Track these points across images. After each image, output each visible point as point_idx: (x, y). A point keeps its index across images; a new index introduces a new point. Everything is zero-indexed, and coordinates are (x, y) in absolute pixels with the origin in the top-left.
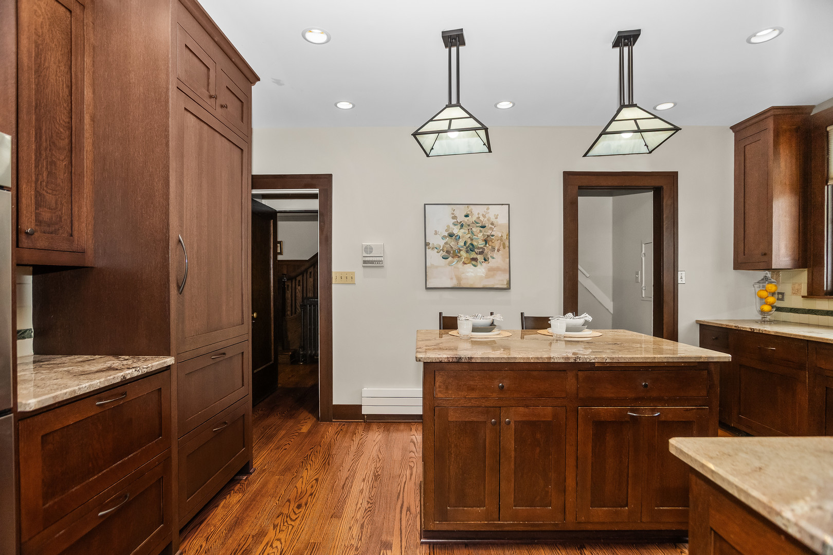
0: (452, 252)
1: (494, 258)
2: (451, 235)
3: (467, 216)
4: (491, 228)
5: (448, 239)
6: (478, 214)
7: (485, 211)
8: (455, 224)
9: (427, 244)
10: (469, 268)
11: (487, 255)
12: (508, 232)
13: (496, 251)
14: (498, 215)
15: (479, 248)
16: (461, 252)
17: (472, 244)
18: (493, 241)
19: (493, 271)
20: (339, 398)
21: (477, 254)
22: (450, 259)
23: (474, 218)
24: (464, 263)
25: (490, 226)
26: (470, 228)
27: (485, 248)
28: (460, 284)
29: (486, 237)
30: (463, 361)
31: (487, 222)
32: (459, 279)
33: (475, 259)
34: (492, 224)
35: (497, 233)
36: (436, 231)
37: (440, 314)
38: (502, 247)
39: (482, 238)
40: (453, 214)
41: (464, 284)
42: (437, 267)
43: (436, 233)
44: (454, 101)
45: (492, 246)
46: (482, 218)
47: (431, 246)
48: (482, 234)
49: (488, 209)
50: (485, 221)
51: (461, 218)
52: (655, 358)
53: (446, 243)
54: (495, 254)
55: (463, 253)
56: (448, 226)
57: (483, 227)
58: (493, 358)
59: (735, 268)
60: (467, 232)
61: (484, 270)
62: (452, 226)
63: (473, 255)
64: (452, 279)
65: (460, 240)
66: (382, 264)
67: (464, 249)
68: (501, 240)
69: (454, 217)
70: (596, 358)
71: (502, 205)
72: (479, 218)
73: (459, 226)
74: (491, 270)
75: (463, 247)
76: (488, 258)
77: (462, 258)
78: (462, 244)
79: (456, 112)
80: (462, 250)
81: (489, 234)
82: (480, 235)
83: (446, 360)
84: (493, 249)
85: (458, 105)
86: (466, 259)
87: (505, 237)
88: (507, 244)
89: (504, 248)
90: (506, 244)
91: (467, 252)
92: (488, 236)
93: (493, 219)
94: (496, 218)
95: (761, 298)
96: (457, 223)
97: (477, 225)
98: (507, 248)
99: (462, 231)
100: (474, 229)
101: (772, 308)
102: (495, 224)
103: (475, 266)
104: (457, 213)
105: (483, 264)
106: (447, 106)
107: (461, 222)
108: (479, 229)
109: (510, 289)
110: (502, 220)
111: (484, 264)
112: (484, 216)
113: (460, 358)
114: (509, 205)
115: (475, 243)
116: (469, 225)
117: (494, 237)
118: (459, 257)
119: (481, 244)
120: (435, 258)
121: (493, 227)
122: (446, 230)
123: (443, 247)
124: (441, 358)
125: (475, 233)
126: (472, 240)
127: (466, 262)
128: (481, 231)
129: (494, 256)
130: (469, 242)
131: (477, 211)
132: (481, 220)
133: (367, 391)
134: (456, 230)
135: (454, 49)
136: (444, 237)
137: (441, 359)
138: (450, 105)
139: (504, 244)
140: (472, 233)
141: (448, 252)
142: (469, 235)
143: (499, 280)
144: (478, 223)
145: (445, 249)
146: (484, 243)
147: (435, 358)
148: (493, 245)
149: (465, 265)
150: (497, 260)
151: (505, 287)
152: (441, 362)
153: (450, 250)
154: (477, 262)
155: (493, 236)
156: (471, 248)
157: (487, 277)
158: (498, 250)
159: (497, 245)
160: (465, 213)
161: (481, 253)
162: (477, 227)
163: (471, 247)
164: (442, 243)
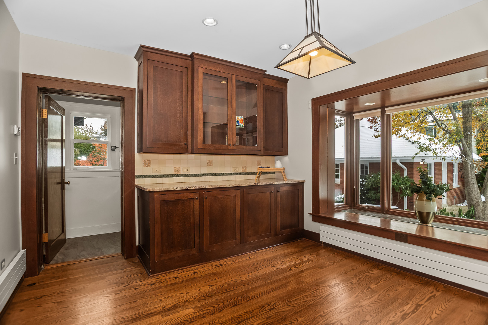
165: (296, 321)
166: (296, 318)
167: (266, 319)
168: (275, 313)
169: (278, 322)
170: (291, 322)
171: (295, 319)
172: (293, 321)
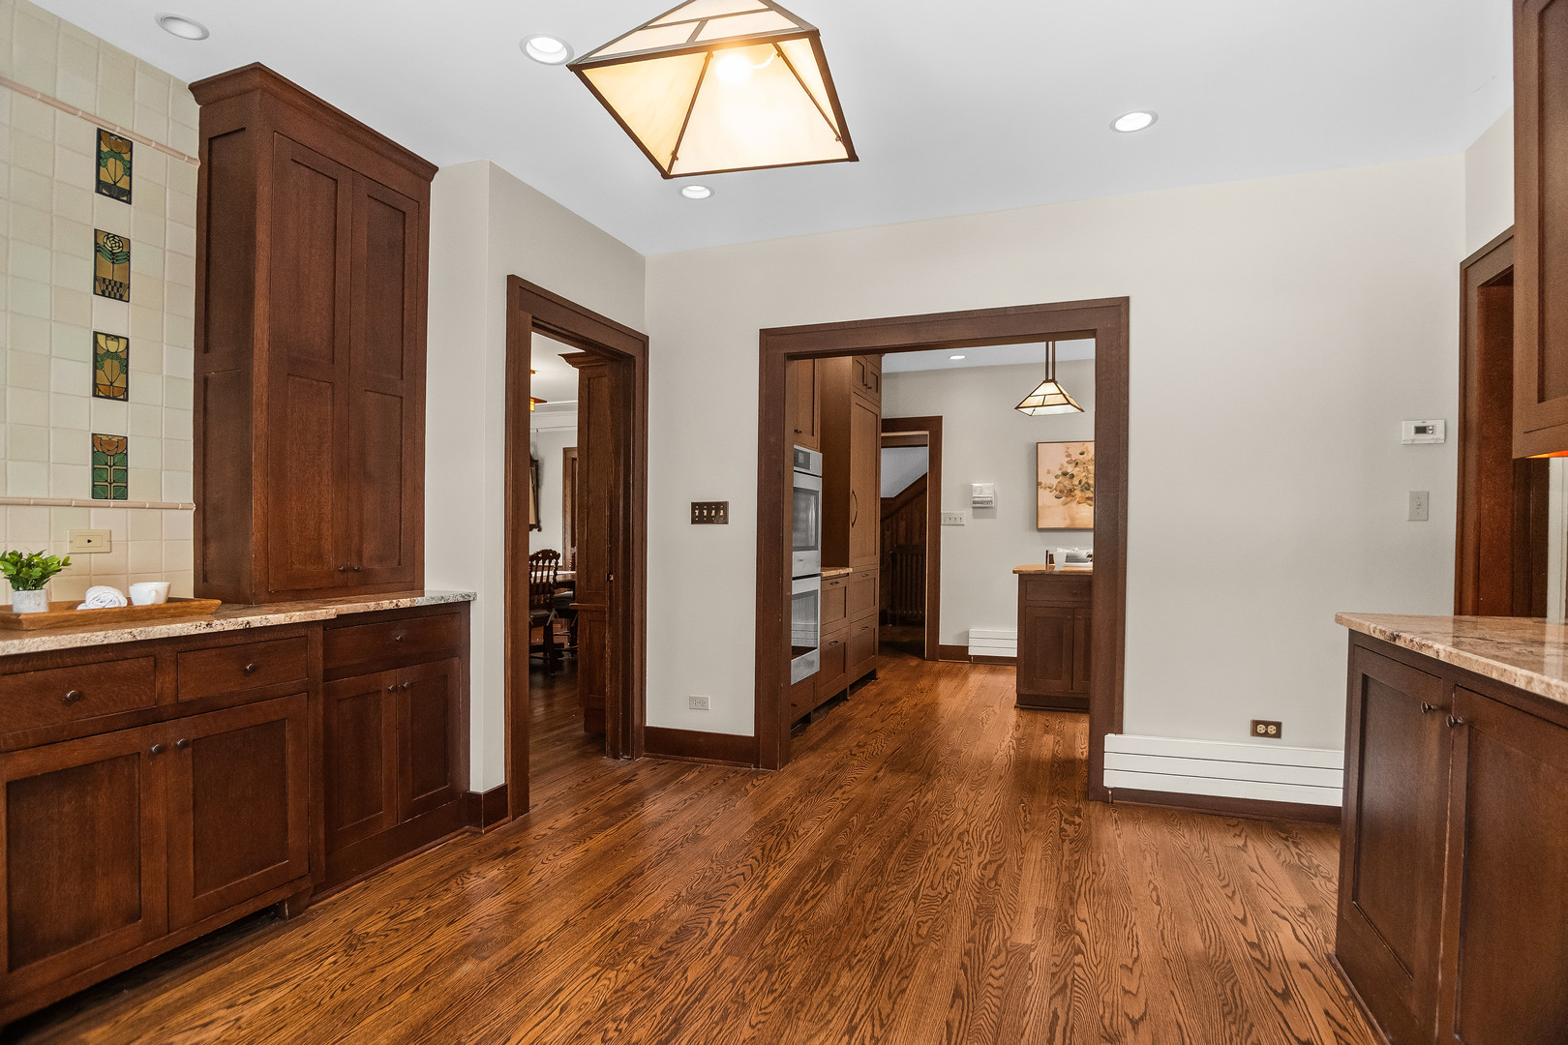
0: (1065, 492)
2: (1065, 474)
3: (1082, 454)
5: (1061, 478)
8: (1068, 462)
9: (1038, 484)
10: (1084, 507)
17: (1087, 483)
20: (946, 638)
21: (1092, 492)
22: (1063, 498)
23: (1090, 456)
24: (1079, 503)
28: (1074, 524)
32: (1072, 519)
33: (1090, 498)
40: (1067, 452)
41: (1078, 524)
42: (1049, 507)
43: (1049, 472)
44: (1050, 378)
47: (1042, 485)
51: (1076, 456)
53: (1060, 482)
55: (1078, 493)
56: (1062, 465)
60: (1082, 470)
62: (1066, 464)
63: (1089, 494)
64: (1065, 519)
65: (1075, 479)
66: (991, 503)
67: (1079, 488)
69: (1069, 456)
73: (1073, 465)
77: (1077, 498)
78: (1077, 483)
79: (1050, 388)
80: (1077, 489)
85: (1053, 380)
86: (1081, 498)
91: (1082, 491)
96: (1071, 462)
99: (1077, 469)
100: (1089, 467)
103: (1090, 505)
104: (1071, 452)
106: (1044, 382)
107: (1076, 460)
115: (1090, 482)
116: (1084, 463)
118: (1073, 496)
120: (1047, 498)
122: (1060, 469)
123: (1057, 486)
133: (974, 631)
134: (1070, 469)
135: (1050, 343)
136: (1056, 477)
138: (1047, 381)
141: (1061, 491)
145: (1058, 489)
153: (1063, 489)
164: (1055, 482)
165: (753, 1023)
166: (758, 1030)
167: (836, 994)
168: (831, 1021)
169: (797, 1001)
170: (766, 1014)
171: (759, 1026)
172: (763, 1018)
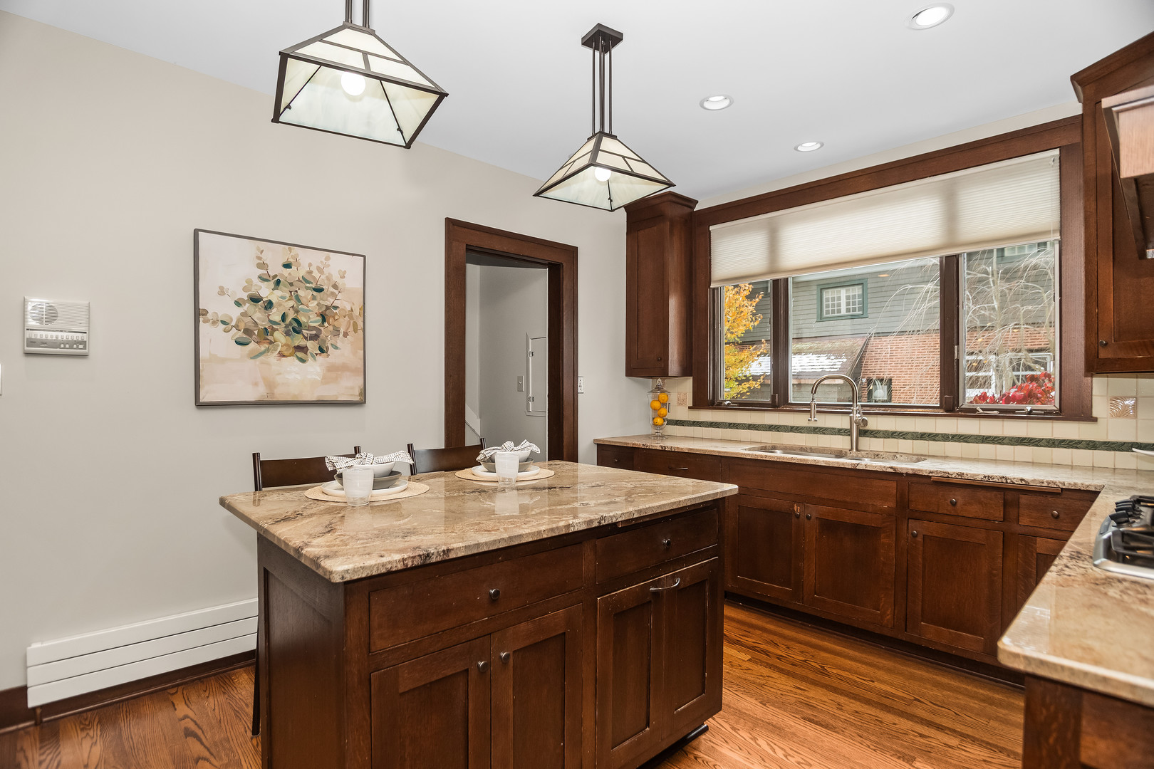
0: (256, 332)
1: (336, 348)
2: (255, 300)
3: (287, 266)
4: (333, 294)
5: (247, 307)
6: (310, 265)
7: (321, 262)
8: (262, 279)
9: (201, 312)
10: (292, 363)
11: (324, 341)
12: (362, 304)
13: (341, 335)
14: (344, 272)
15: (309, 328)
16: (276, 334)
17: (296, 320)
18: (336, 318)
19: (334, 371)
21: (306, 338)
22: (253, 345)
23: (302, 272)
24: (282, 355)
25: (332, 289)
26: (293, 289)
27: (322, 328)
28: (273, 394)
29: (324, 308)
30: (434, 560)
31: (326, 281)
32: (270, 385)
33: (303, 349)
34: (335, 286)
35: (343, 303)
36: (221, 288)
37: (255, 456)
38: (351, 329)
39: (316, 311)
40: (259, 258)
41: (280, 395)
42: (223, 360)
43: (222, 292)
45: (334, 326)
46: (316, 274)
47: (209, 316)
48: (316, 303)
49: (328, 259)
50: (322, 281)
51: (276, 269)
52: (680, 501)
53: (244, 314)
54: (340, 341)
55: (279, 336)
56: (249, 282)
57: (320, 290)
58: (486, 543)
59: (627, 375)
60: (288, 295)
61: (318, 369)
62: (256, 281)
63: (299, 340)
64: (256, 384)
65: (274, 310)
66: (85, 348)
67: (281, 327)
68: (351, 317)
69: (262, 265)
70: (623, 514)
71: (353, 255)
72: (310, 272)
73: (271, 284)
74: (332, 369)
75: (279, 324)
76: (327, 348)
77: (278, 345)
78: (277, 318)
80: (277, 330)
81: (328, 304)
82: (313, 304)
83: (400, 566)
84: (336, 332)
86: (285, 348)
87: (357, 312)
88: (360, 324)
89: (355, 331)
90: (359, 326)
91: (287, 334)
92: (327, 308)
93: (336, 278)
94: (343, 277)
95: (655, 410)
96: (267, 277)
97: (308, 285)
98: (360, 332)
99: (278, 293)
100: (301, 293)
101: (664, 421)
102: (340, 286)
103: (303, 361)
104: (267, 257)
105: (318, 358)
107: (276, 276)
108: (311, 293)
109: (365, 402)
110: (353, 282)
111: (320, 359)
112: (320, 270)
113: (428, 555)
114: (364, 257)
115: (303, 319)
116: (291, 284)
117: (337, 311)
118: (271, 343)
119: (314, 320)
120: (217, 341)
121: (336, 292)
122: (245, 289)
123: (238, 321)
124: (390, 562)
125: (303, 301)
126: (297, 312)
127: (286, 353)
128: (314, 298)
129: (338, 345)
130: (291, 315)
131: (307, 261)
132: (314, 278)
134: (265, 291)
136: (238, 303)
137: (389, 566)
138: (349, 26)
139: (355, 325)
140: (298, 299)
141: (247, 331)
142: (292, 303)
143: (346, 388)
144: (309, 282)
145: (242, 326)
146: (320, 318)
147: (377, 566)
148: (336, 324)
149: (283, 359)
150: (344, 351)
151: (357, 399)
152: (389, 573)
153: (252, 328)
154: (306, 354)
155: (336, 308)
156: (296, 327)
157: (326, 381)
158: (346, 335)
159: (343, 324)
160: (284, 261)
161: (314, 338)
162: (307, 288)
163: (295, 325)
164: (235, 313)
